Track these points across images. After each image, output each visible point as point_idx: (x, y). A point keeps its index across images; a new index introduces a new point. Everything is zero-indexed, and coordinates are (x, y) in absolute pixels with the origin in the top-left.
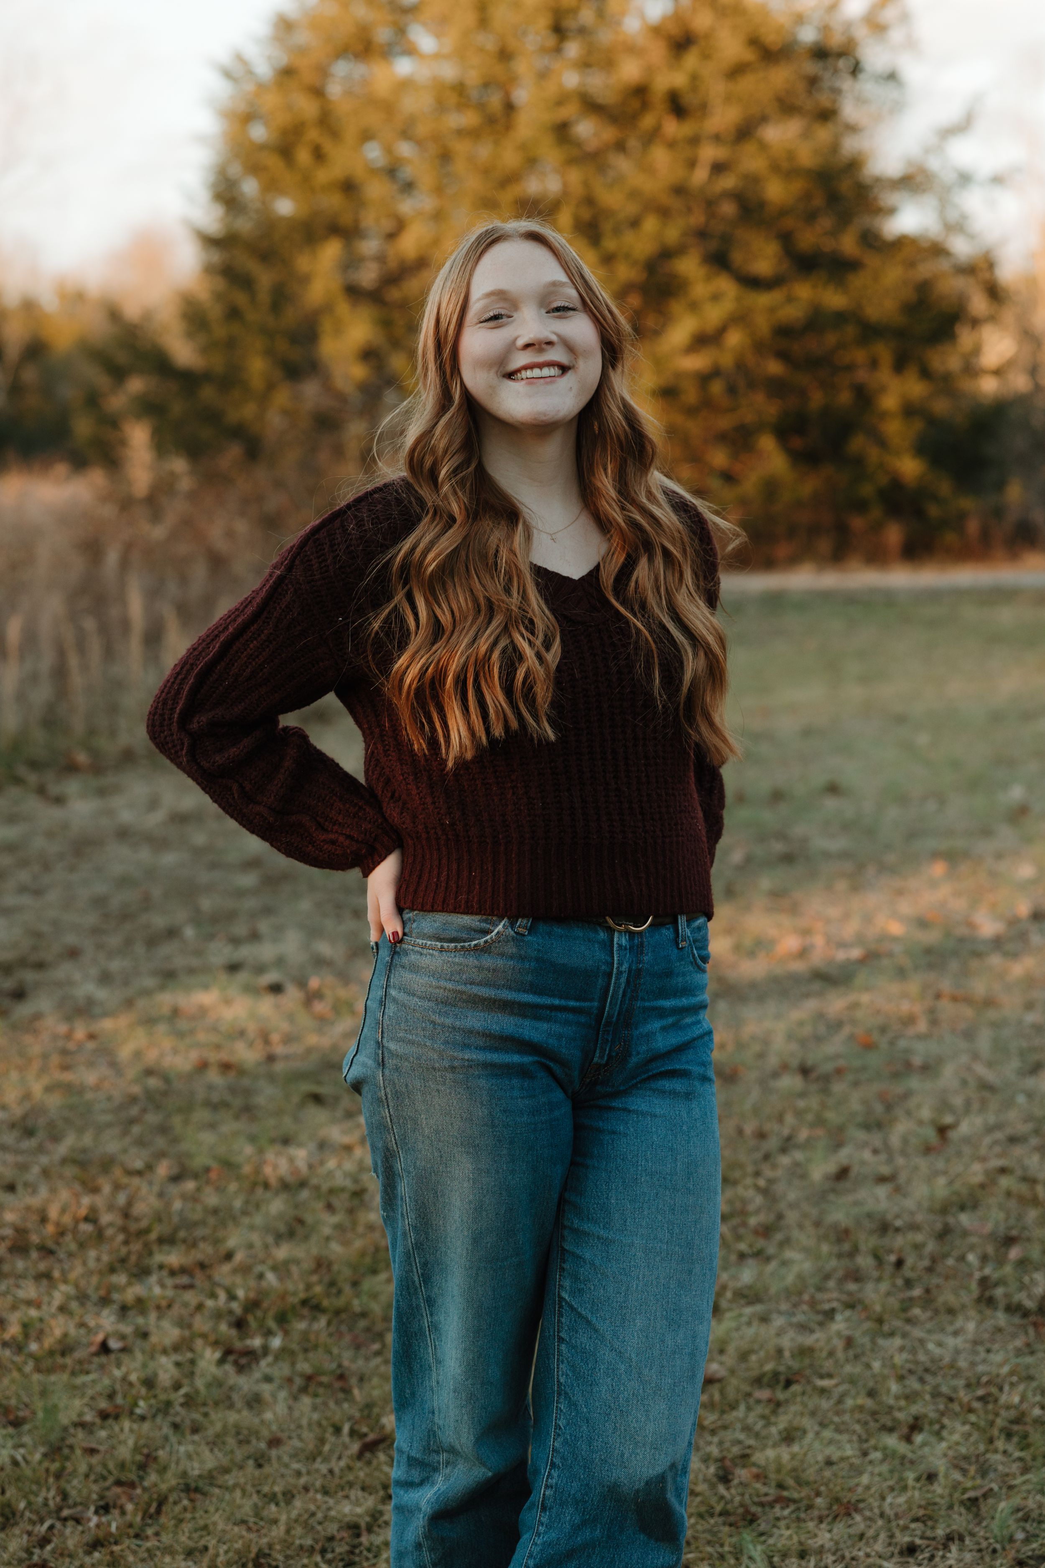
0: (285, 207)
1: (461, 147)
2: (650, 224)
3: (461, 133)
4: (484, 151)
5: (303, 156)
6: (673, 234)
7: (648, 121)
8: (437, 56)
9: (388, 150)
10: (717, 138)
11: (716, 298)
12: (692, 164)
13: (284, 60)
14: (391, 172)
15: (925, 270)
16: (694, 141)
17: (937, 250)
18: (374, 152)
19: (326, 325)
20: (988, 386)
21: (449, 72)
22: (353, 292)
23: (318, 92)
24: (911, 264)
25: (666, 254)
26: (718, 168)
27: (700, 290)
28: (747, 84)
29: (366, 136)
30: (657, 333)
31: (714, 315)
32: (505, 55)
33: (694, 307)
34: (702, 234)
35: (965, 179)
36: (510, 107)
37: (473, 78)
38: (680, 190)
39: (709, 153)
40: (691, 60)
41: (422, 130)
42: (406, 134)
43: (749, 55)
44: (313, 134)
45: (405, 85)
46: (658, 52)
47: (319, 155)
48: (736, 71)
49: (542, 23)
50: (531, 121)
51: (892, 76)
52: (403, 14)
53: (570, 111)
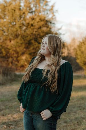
1: (10, 28)
2: (29, 37)
3: (10, 27)
4: (12, 29)
6: (31, 38)
7: (29, 27)
8: (8, 19)
9: (2, 28)
10: (36, 29)
11: (35, 45)
12: (33, 31)
14: (3, 30)
16: (34, 29)
21: (9, 21)
25: (31, 40)
26: (36, 32)
27: (34, 44)
28: (39, 23)
30: (30, 48)
31: (35, 46)
32: (15, 19)
33: (33, 46)
34: (34, 38)
35: (61, 34)
37: (11, 21)
38: (32, 34)
39: (35, 30)
40: (34, 21)
41: (6, 26)
43: (40, 21)
45: (5, 22)
46: (30, 20)
48: (38, 22)
49: (19, 16)
50: (17, 26)
51: (54, 23)
52: (5, 15)
53: (21, 25)
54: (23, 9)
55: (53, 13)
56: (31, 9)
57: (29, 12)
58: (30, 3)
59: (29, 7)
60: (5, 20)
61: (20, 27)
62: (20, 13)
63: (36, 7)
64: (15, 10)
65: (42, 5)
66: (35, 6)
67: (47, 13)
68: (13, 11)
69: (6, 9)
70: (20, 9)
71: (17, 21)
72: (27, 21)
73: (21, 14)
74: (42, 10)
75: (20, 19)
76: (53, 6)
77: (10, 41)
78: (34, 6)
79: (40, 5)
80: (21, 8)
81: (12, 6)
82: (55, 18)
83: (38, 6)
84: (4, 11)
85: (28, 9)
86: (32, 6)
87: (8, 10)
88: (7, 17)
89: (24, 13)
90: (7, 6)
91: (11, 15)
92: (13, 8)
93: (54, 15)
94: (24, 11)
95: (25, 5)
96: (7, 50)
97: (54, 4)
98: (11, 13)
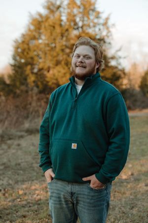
0: (23, 61)
1: (48, 52)
4: (51, 53)
5: (25, 53)
8: (45, 40)
9: (38, 53)
13: (23, 40)
14: (38, 56)
15: (115, 70)
17: (116, 68)
18: (35, 53)
19: (28, 78)
20: (124, 87)
21: (46, 42)
22: (32, 73)
23: (28, 44)
24: (112, 69)
29: (34, 51)
32: (55, 39)
35: (120, 58)
36: (55, 47)
37: (50, 43)
41: (43, 50)
42: (40, 50)
44: (27, 50)
45: (41, 44)
47: (28, 53)
49: (60, 35)
50: (58, 49)
51: (110, 43)
52: (40, 34)
53: (64, 47)
54: (66, 24)
55: (108, 28)
56: (76, 24)
57: (74, 29)
58: (75, 16)
59: (74, 21)
60: (40, 41)
61: (63, 50)
62: (62, 30)
63: (83, 21)
64: (54, 27)
65: (92, 17)
66: (82, 19)
67: (100, 30)
68: (52, 28)
69: (41, 26)
70: (61, 25)
71: (57, 41)
72: (72, 42)
73: (64, 31)
74: (91, 24)
75: (62, 39)
76: (107, 19)
77: (48, 71)
78: (80, 20)
79: (89, 18)
80: (63, 23)
81: (51, 21)
82: (111, 35)
83: (86, 19)
84: (39, 29)
85: (72, 24)
86: (78, 19)
87: (45, 27)
88: (43, 37)
89: (67, 30)
90: (42, 22)
91: (50, 34)
92: (51, 23)
93: (109, 32)
94: (67, 27)
95: (68, 19)
96: (45, 83)
97: (109, 15)
98: (49, 31)
